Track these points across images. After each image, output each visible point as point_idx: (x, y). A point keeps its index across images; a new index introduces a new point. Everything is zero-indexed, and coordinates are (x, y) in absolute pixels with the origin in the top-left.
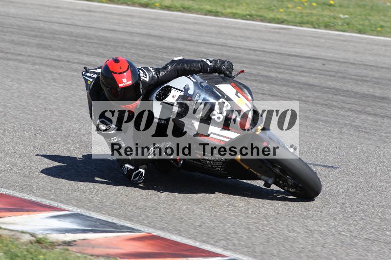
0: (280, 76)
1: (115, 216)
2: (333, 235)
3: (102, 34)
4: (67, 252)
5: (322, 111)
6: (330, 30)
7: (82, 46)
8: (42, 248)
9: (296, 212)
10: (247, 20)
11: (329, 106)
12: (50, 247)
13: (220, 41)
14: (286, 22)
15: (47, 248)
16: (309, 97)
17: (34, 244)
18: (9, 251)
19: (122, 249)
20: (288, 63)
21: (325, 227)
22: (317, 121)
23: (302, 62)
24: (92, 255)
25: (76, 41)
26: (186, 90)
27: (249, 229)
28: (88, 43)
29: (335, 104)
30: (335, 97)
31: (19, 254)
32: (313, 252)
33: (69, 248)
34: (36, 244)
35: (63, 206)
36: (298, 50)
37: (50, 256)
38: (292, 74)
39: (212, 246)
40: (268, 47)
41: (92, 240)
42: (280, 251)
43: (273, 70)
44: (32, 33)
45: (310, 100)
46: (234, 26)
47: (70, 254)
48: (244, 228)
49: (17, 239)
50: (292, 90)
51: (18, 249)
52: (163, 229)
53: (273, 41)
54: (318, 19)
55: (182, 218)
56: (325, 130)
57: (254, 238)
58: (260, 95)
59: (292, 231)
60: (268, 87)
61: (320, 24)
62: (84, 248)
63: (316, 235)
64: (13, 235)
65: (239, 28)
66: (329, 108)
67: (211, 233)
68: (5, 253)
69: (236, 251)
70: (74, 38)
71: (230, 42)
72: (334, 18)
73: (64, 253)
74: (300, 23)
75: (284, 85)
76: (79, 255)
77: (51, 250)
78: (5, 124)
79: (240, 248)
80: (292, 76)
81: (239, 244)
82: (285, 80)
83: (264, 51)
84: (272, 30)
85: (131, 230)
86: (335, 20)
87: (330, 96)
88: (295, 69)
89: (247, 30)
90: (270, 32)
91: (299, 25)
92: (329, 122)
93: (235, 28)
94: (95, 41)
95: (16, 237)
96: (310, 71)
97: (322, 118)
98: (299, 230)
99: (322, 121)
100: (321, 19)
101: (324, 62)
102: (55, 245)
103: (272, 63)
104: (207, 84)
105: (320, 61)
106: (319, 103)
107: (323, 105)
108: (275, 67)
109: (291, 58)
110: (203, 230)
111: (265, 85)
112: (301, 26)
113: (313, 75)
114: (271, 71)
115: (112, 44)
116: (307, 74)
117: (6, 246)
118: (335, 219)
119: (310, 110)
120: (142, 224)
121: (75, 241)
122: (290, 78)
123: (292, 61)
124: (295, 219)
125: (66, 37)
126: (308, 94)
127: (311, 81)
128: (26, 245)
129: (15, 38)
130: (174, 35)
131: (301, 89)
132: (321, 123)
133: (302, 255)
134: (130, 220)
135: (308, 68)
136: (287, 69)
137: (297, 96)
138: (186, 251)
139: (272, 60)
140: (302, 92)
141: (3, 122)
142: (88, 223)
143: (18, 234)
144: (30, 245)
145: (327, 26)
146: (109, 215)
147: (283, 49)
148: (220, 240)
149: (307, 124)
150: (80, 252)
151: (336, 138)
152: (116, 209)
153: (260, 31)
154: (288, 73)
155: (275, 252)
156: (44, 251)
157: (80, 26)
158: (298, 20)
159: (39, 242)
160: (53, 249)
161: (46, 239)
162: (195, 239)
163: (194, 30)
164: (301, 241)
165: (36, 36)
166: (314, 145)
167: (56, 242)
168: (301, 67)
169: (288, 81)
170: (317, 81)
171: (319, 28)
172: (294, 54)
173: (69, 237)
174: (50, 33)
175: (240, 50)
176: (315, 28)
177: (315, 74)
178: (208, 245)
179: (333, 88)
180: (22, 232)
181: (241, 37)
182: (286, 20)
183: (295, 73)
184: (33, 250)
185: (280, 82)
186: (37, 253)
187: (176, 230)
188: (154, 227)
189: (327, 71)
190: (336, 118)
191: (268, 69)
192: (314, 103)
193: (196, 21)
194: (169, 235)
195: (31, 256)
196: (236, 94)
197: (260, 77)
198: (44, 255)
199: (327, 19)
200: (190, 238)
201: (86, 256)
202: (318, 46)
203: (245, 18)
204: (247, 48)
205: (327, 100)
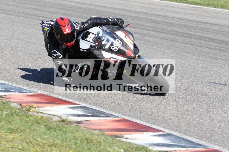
0: (196, 34)
1: (105, 108)
2: (224, 122)
3: (98, 9)
4: (78, 127)
5: (219, 54)
6: (224, 9)
7: (87, 15)
8: (65, 124)
9: (204, 109)
10: (178, 2)
11: (223, 51)
12: (69, 124)
13: (163, 14)
14: (200, 4)
15: (67, 124)
16: (212, 46)
17: (60, 122)
18: (47, 125)
19: (108, 126)
20: (201, 27)
21: (219, 117)
22: (216, 59)
23: (208, 26)
24: (92, 129)
25: (84, 12)
26: (98, 34)
27: (178, 117)
28: (91, 13)
29: (226, 50)
30: (226, 46)
31: (52, 127)
32: (213, 131)
33: (79, 125)
34: (62, 122)
35: (76, 102)
36: (206, 20)
37: (69, 129)
38: (202, 33)
39: (157, 126)
40: (189, 18)
41: (92, 121)
42: (195, 130)
43: (192, 30)
44: (61, 7)
45: (212, 47)
46: (171, 5)
47: (80, 128)
48: (175, 117)
49: (51, 119)
50: (202, 42)
51: (52, 124)
52: (130, 116)
53: (192, 15)
54: (217, 3)
55: (141, 111)
56: (221, 64)
57: (180, 122)
58: (185, 44)
59: (202, 119)
60: (189, 40)
61: (219, 6)
62: (87, 125)
63: (215, 122)
64: (49, 117)
65: (174, 7)
66: (223, 52)
67: (157, 119)
68: (45, 126)
69: (170, 129)
70: (83, 10)
71: (169, 14)
72: (227, 3)
73: (76, 127)
74: (207, 5)
75: (198, 39)
76: (85, 129)
77: (70, 126)
78: (45, 56)
79: (173, 128)
80: (203, 34)
81: (172, 126)
82: (199, 36)
83: (187, 20)
84: (192, 8)
85: (113, 116)
86: (227, 4)
87: (224, 45)
88: (204, 30)
89: (178, 8)
90: (191, 9)
91: (206, 6)
92: (223, 60)
93: (171, 7)
94: (95, 12)
95: (51, 118)
96: (213, 32)
97: (220, 58)
98: (205, 119)
99: (219, 59)
100: (219, 3)
101: (220, 27)
102: (71, 123)
103: (192, 26)
104: (109, 31)
105: (218, 26)
106: (217, 50)
107: (219, 50)
108: (193, 29)
109: (202, 24)
110: (153, 117)
111: (187, 39)
112: (208, 7)
113: (214, 34)
114: (191, 31)
115: (104, 14)
116: (211, 33)
117: (45, 123)
118: (225, 113)
119: (212, 53)
120: (119, 113)
121: (82, 121)
122: (201, 35)
123: (202, 26)
124: (203, 112)
125: (79, 10)
126: (211, 44)
127: (213, 37)
128: (56, 123)
129: (51, 9)
130: (138, 10)
131: (208, 41)
132: (218, 60)
133: (207, 132)
134: (113, 111)
135: (212, 30)
136: (200, 30)
137: (205, 45)
138: (143, 128)
139: (192, 25)
140: (208, 43)
141: (44, 55)
142: (89, 112)
143: (52, 117)
144: (58, 122)
145: (222, 7)
146: (101, 107)
147: (198, 19)
148: (162, 123)
149: (211, 60)
150: (85, 127)
151: (226, 69)
152: (105, 104)
153: (185, 9)
154: (200, 32)
155: (192, 130)
156: (66, 126)
157: (87, 4)
158: (206, 3)
159: (63, 121)
160: (70, 125)
161: (67, 120)
162: (148, 122)
163: (149, 8)
164: (206, 124)
165: (62, 9)
166: (214, 72)
167: (72, 121)
168: (207, 29)
169: (201, 37)
170: (216, 37)
171: (218, 8)
172: (204, 22)
173: (79, 119)
174: (70, 8)
175: (174, 19)
176: (216, 8)
177: (215, 33)
178: (155, 126)
179: (225, 41)
180: (54, 115)
181: (175, 12)
182: (200, 3)
183: (204, 32)
184: (59, 125)
185: (196, 37)
186: (62, 127)
187: (138, 117)
188: (126, 115)
189: (222, 32)
190: (227, 58)
191: (189, 29)
192: (214, 49)
193: (150, 3)
194: (134, 119)
195: (59, 129)
196: (125, 37)
197: (185, 34)
198: (66, 128)
199: (222, 3)
200: (145, 121)
201: (88, 129)
202: (217, 18)
203: (177, 1)
204: (178, 18)
205: (222, 48)
